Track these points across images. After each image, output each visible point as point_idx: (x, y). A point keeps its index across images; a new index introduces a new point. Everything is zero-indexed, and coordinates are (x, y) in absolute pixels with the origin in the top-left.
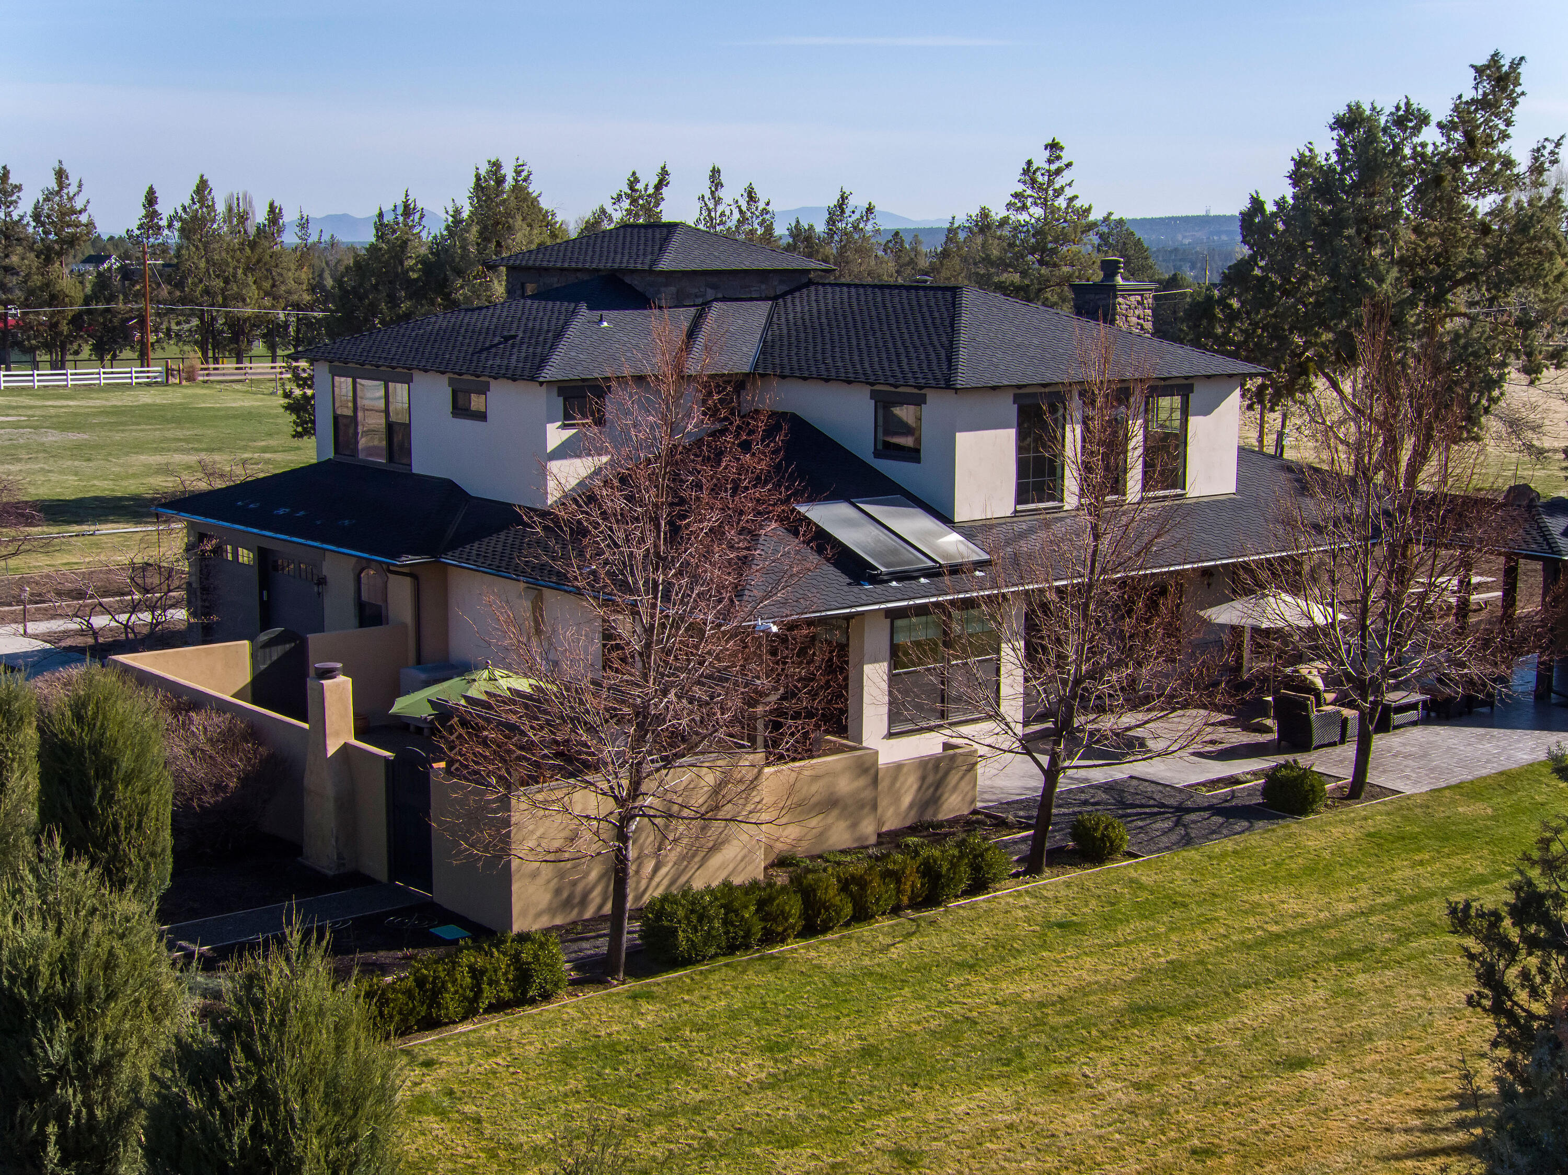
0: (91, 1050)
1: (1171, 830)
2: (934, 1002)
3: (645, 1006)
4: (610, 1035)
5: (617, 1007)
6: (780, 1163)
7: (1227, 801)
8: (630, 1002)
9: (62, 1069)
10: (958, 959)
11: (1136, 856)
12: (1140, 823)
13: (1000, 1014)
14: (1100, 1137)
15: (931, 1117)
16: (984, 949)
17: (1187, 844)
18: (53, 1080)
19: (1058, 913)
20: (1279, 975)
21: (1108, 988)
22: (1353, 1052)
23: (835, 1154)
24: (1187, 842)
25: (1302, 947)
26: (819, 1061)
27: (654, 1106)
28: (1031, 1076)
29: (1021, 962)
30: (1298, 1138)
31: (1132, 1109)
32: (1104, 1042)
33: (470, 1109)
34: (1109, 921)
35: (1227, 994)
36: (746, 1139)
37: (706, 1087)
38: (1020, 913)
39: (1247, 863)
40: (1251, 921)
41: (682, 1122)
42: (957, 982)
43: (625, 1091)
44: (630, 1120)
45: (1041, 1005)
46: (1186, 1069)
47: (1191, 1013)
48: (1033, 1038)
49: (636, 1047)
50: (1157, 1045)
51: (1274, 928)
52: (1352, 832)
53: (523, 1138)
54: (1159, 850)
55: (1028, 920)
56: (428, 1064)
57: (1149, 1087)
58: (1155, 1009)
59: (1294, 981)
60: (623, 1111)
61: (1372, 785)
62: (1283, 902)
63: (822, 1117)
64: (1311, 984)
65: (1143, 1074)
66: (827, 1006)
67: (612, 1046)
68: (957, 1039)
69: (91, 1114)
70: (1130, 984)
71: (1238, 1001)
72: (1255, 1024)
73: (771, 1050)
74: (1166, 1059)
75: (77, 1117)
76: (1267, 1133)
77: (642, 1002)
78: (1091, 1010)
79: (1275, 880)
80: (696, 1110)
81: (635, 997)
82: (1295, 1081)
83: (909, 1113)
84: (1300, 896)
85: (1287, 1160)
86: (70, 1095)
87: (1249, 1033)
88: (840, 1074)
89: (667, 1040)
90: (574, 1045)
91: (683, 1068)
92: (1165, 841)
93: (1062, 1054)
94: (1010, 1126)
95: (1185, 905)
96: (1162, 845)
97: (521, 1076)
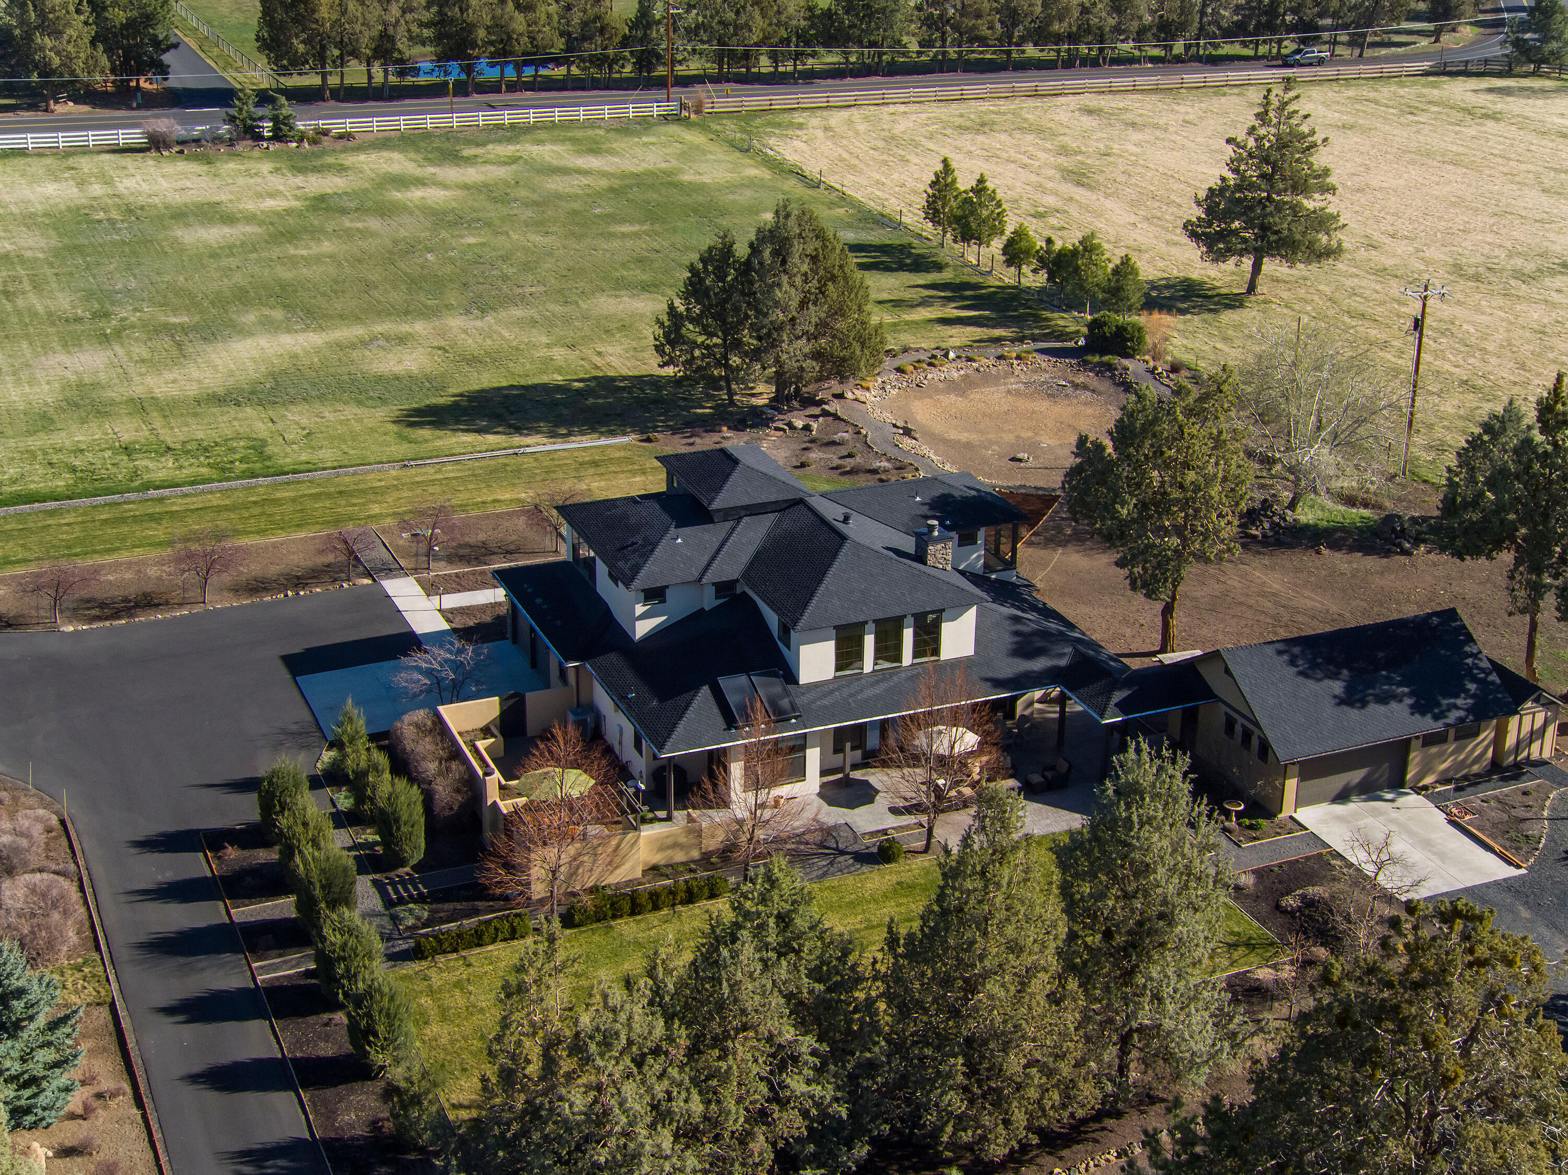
1: (824, 866)
7: (868, 848)
12: (816, 860)
17: (825, 877)
33: (471, 988)
92: (815, 874)
96: (811, 877)
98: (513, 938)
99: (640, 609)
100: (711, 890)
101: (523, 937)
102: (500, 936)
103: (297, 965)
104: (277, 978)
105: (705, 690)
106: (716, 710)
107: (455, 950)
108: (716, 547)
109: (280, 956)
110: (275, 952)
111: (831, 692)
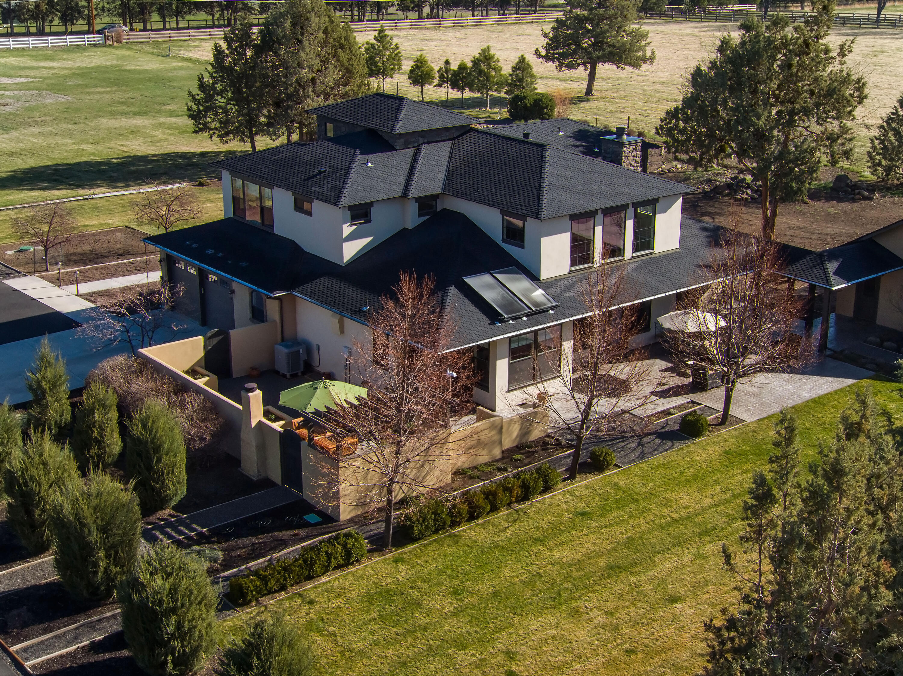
0: (183, 627)
1: (636, 448)
2: (524, 564)
3: (402, 567)
4: (387, 585)
5: (389, 567)
6: (459, 659)
7: (663, 427)
8: (394, 564)
9: (172, 635)
10: (536, 536)
11: (619, 467)
12: (623, 444)
13: (552, 571)
14: (590, 643)
15: (521, 632)
16: (547, 530)
17: (642, 458)
18: (169, 639)
19: (581, 506)
20: (674, 546)
21: (600, 555)
22: (699, 593)
23: (482, 654)
24: (642, 456)
25: (686, 528)
26: (475, 600)
27: (407, 626)
28: (563, 608)
29: (563, 538)
30: (669, 644)
31: (604, 627)
32: (596, 588)
33: (331, 629)
34: (604, 511)
35: (650, 558)
36: (446, 645)
37: (428, 615)
38: (564, 506)
39: (668, 471)
40: (665, 511)
41: (419, 635)
42: (535, 551)
43: (395, 618)
44: (397, 634)
45: (570, 565)
46: (627, 603)
47: (634, 570)
48: (566, 585)
49: (398, 592)
50: (617, 589)
51: (675, 516)
52: (718, 450)
53: (354, 646)
54: (630, 463)
55: (567, 511)
56: (311, 602)
57: (612, 614)
58: (619, 567)
59: (680, 549)
60: (394, 629)
61: (732, 416)
62: (681, 498)
63: (476, 632)
64: (687, 551)
65: (610, 606)
66: (479, 567)
67: (388, 592)
68: (534, 587)
69: (184, 650)
70: (609, 551)
71: (655, 562)
72: (660, 576)
73: (455, 594)
74: (621, 597)
75: (179, 652)
76: (657, 640)
77: (400, 564)
78: (591, 568)
79: (679, 484)
80: (425, 629)
81: (396, 561)
82: (672, 610)
83: (512, 630)
84: (689, 494)
85: (664, 655)
86: (176, 644)
87: (657, 581)
88: (484, 608)
89: (411, 588)
90: (372, 591)
91: (418, 604)
92: (633, 456)
93: (577, 594)
94: (553, 637)
95: (637, 501)
96: (631, 459)
97: (352, 610)
98: (347, 564)
99: (347, 230)
100: (546, 482)
101: (358, 561)
102: (334, 563)
103: (75, 639)
104: (53, 660)
105: (452, 290)
106: (472, 307)
107: (283, 588)
108: (407, 168)
109: (46, 631)
110: (36, 628)
111: (573, 285)
